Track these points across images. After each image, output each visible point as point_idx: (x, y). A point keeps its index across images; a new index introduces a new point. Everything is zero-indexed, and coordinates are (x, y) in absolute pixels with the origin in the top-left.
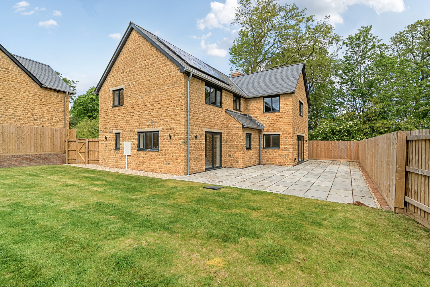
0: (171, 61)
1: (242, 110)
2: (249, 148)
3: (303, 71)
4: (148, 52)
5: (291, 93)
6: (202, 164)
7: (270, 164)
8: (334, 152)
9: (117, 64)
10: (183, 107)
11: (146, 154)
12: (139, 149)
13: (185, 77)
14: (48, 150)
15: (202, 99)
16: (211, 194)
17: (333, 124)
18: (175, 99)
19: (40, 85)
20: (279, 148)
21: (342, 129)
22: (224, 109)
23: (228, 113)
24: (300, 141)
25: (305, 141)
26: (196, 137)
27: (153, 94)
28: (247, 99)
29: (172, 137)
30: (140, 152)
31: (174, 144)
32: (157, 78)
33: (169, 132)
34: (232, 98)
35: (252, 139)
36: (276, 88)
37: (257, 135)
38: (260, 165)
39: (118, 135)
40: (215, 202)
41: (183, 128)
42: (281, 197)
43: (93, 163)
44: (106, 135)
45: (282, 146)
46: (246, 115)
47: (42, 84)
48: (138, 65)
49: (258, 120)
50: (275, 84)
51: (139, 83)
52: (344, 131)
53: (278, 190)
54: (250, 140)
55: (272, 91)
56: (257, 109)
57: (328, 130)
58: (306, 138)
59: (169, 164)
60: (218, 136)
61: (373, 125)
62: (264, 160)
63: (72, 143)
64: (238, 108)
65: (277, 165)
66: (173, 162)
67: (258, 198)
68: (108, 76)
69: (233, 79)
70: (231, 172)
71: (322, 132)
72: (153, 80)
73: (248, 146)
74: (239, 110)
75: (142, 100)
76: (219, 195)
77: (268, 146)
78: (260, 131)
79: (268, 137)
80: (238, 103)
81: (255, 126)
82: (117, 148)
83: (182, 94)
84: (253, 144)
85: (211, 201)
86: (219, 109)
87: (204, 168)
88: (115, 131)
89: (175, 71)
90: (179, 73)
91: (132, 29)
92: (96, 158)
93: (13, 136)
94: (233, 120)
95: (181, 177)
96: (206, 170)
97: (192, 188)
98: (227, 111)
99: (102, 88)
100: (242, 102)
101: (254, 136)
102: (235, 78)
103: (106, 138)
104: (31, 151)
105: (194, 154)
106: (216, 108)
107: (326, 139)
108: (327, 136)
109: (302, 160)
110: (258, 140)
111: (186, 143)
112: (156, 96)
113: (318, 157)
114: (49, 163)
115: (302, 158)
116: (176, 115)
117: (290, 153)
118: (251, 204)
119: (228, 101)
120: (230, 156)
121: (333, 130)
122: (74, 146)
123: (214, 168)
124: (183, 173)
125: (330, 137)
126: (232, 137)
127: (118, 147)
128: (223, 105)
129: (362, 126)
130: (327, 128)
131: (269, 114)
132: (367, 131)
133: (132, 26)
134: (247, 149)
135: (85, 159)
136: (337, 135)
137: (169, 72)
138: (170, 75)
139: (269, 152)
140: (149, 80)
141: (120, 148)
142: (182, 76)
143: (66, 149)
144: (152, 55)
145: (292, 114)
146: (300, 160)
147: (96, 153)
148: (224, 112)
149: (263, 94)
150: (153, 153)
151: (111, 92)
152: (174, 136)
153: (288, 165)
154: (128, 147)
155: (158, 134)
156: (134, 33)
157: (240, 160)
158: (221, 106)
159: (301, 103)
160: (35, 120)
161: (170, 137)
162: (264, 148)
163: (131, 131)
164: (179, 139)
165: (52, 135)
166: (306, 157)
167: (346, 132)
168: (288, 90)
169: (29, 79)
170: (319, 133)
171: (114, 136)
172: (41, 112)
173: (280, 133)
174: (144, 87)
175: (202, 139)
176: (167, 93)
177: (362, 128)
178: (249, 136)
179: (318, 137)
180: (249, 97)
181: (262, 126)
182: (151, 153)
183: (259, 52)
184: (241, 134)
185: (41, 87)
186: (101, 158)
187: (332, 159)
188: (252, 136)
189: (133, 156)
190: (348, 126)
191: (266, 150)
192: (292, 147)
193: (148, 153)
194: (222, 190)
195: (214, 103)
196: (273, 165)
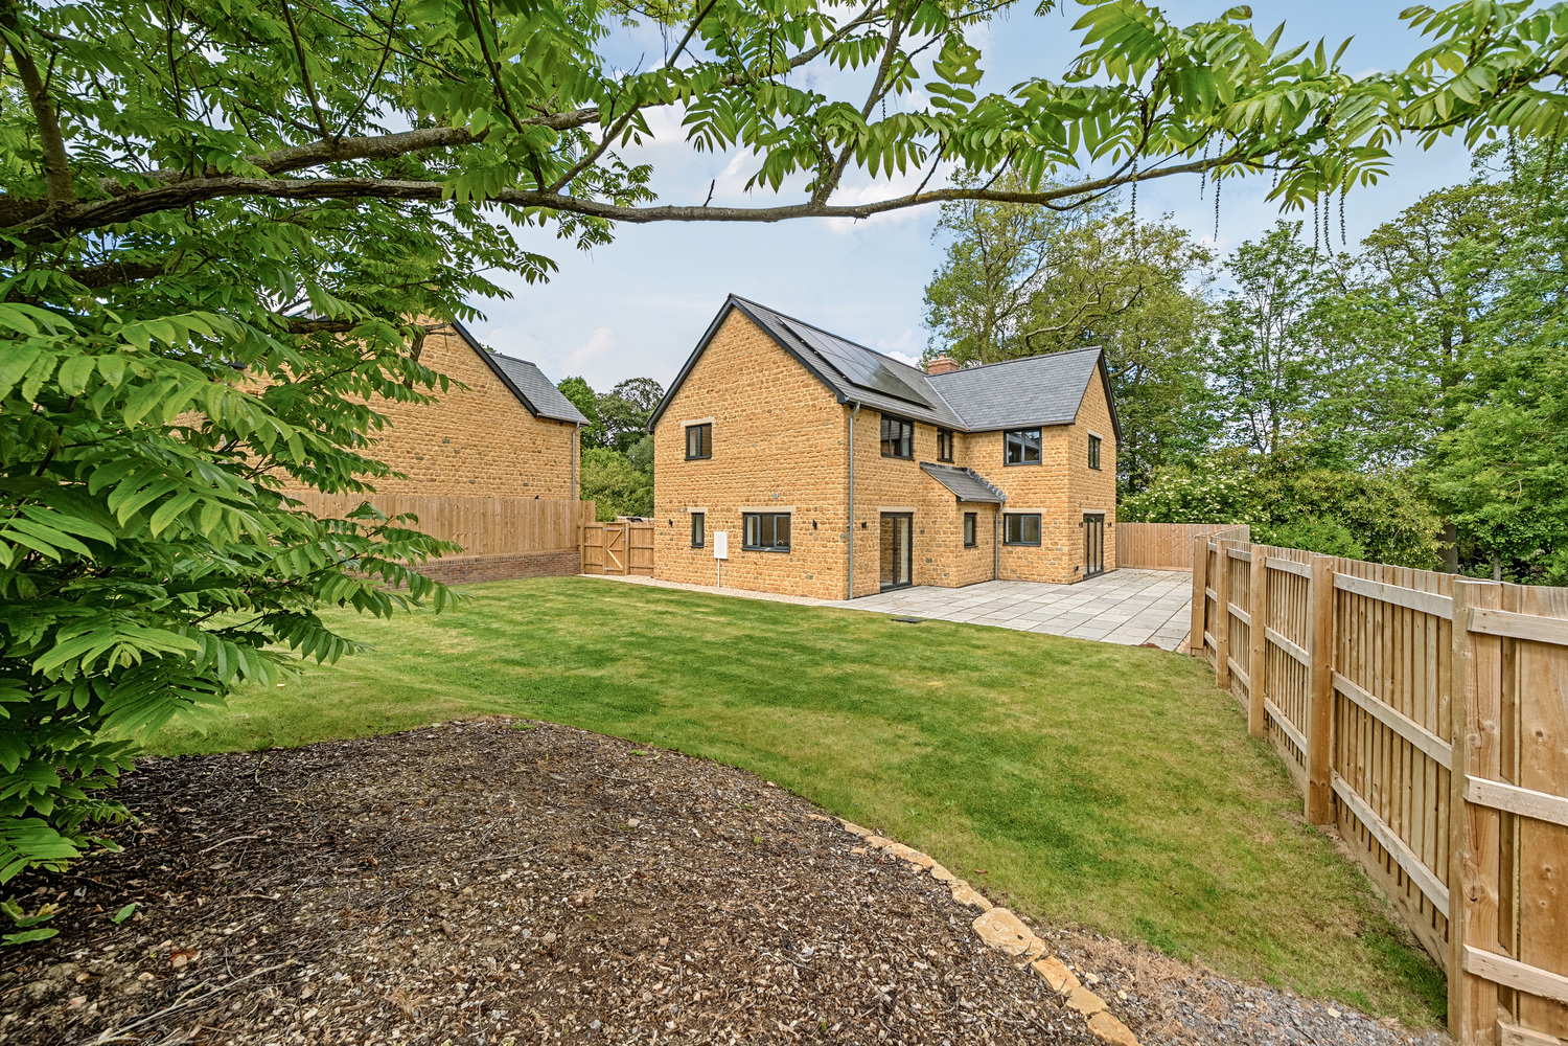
0: (816, 377)
1: (955, 460)
2: (971, 544)
3: (1101, 362)
4: (767, 356)
5: (1066, 425)
6: (874, 579)
7: (1020, 579)
8: (1180, 552)
9: (696, 374)
10: (842, 469)
11: (762, 558)
12: (746, 548)
13: (845, 411)
14: (550, 547)
15: (875, 448)
16: (909, 629)
17: (1186, 481)
18: (826, 453)
19: (534, 412)
20: (1039, 544)
21: (1206, 493)
22: (918, 462)
23: (926, 471)
24: (1092, 525)
25: (1105, 526)
26: (864, 525)
27: (778, 440)
28: (967, 435)
29: (819, 526)
30: (748, 554)
31: (822, 539)
32: (787, 409)
33: (813, 515)
34: (933, 437)
35: (978, 525)
36: (1034, 411)
37: (989, 514)
38: (996, 582)
39: (698, 518)
40: (919, 639)
41: (841, 510)
42: (1025, 635)
43: (639, 574)
44: (669, 516)
45: (1045, 540)
46: (964, 469)
47: (537, 411)
48: (745, 380)
49: (992, 481)
50: (1032, 399)
51: (747, 416)
52: (1213, 498)
53: (1023, 626)
54: (974, 527)
55: (1024, 416)
56: (991, 457)
57: (1171, 495)
58: (1110, 517)
59: (811, 577)
60: (905, 520)
61: (1291, 482)
62: (1005, 569)
63: (594, 531)
64: (947, 456)
65: (1034, 581)
66: (820, 573)
67: (985, 635)
68: (677, 396)
69: (933, 379)
70: (933, 595)
71: (1157, 500)
72: (778, 412)
73: (970, 540)
74: (950, 460)
75: (753, 449)
76: (922, 630)
77: (1015, 538)
78: (996, 506)
79: (1015, 520)
80: (947, 443)
81: (985, 496)
82: (697, 544)
83: (839, 443)
84: (980, 536)
85: (911, 637)
86: (907, 463)
87: (878, 586)
88: (691, 509)
89: (824, 398)
90: (833, 402)
91: (732, 306)
92: (646, 564)
93: (498, 519)
94: (936, 485)
95: (840, 603)
96: (883, 590)
97: (872, 621)
98: (923, 466)
99: (662, 420)
100: (956, 441)
101: (984, 518)
102: (938, 378)
103: (671, 523)
104: (524, 548)
105: (860, 559)
106: (902, 462)
107: (1166, 518)
108: (1170, 510)
109: (1098, 568)
110: (992, 525)
111: (847, 539)
112: (784, 443)
113: (1141, 563)
114: (552, 574)
115: (1099, 564)
116: (827, 483)
117: (1063, 554)
118: (974, 642)
119: (925, 445)
120: (929, 561)
121: (1184, 497)
122: (596, 538)
123: (897, 586)
124: (840, 595)
125: (1177, 513)
126: (934, 522)
127: (699, 540)
128: (915, 455)
129: (1262, 486)
130: (1168, 490)
131: (1016, 469)
132: (1274, 496)
133: (732, 301)
134: (967, 546)
135: (623, 563)
136: (1195, 508)
137: (812, 400)
138: (814, 405)
139: (1017, 553)
140: (769, 411)
141: (702, 544)
142: (840, 410)
143: (581, 542)
144: (775, 363)
145: (1069, 469)
146: (1092, 570)
147: (647, 553)
148: (917, 469)
149: (1003, 425)
150: (778, 556)
151: (683, 430)
152: (823, 523)
153: (1060, 582)
154: (721, 542)
155: (788, 520)
156: (735, 315)
157: (952, 571)
158: (911, 458)
159: (1094, 440)
160: (526, 485)
161: (815, 525)
162: (1005, 543)
163: (729, 510)
164: (833, 530)
165: (558, 515)
166: (1109, 561)
167: (1218, 502)
168: (1060, 418)
169: (515, 403)
170: (1151, 503)
171: (689, 518)
172: (534, 469)
173: (1042, 511)
174: (758, 423)
175: (875, 529)
176: (808, 440)
177: (1263, 490)
178: (971, 518)
179: (1147, 512)
180: (971, 429)
181: (1001, 493)
182: (773, 556)
183: (999, 291)
184: (954, 514)
185: (535, 416)
186: (659, 563)
187: (1176, 568)
188: (978, 518)
189: (733, 562)
190: (1222, 486)
191: (1010, 548)
192: (1068, 543)
193: (766, 555)
194: (924, 624)
195: (898, 454)
196: (1026, 580)
